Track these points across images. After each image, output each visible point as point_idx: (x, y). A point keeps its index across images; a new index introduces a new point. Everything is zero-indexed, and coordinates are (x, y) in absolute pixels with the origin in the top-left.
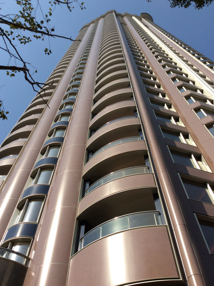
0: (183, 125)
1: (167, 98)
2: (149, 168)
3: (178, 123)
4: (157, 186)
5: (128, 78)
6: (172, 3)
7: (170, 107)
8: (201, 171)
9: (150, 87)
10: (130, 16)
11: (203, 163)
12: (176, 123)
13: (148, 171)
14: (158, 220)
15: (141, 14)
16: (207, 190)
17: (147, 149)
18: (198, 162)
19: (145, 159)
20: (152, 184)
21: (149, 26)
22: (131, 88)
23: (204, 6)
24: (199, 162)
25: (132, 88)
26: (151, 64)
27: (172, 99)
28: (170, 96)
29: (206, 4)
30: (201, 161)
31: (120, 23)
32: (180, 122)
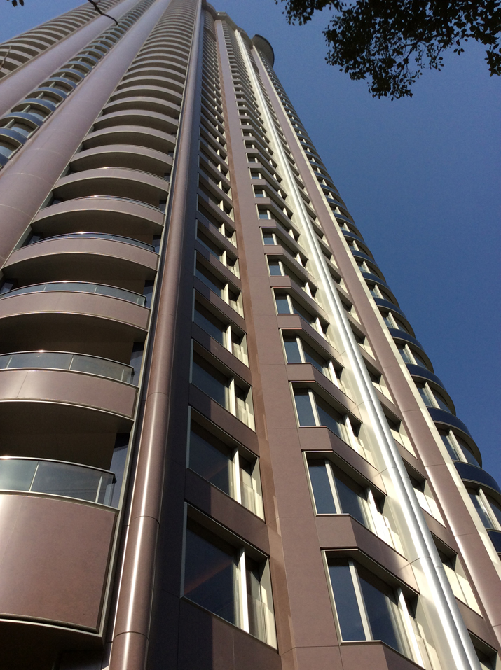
0: (241, 312)
1: (233, 241)
2: (133, 373)
3: (233, 302)
4: (135, 420)
5: (172, 156)
6: (331, 53)
7: (231, 262)
8: (236, 421)
9: (210, 200)
10: (231, 26)
11: (247, 405)
12: (230, 303)
13: (129, 378)
14: (105, 493)
15: (256, 35)
16: (230, 461)
17: (149, 331)
18: (239, 400)
19: (134, 350)
20: (125, 411)
21: (260, 71)
22: (169, 181)
23: (386, 95)
24: (240, 402)
25: (171, 182)
26: (231, 153)
27: (242, 249)
28: (239, 241)
29: (391, 94)
30: (244, 400)
31: (204, 28)
32: (238, 303)
